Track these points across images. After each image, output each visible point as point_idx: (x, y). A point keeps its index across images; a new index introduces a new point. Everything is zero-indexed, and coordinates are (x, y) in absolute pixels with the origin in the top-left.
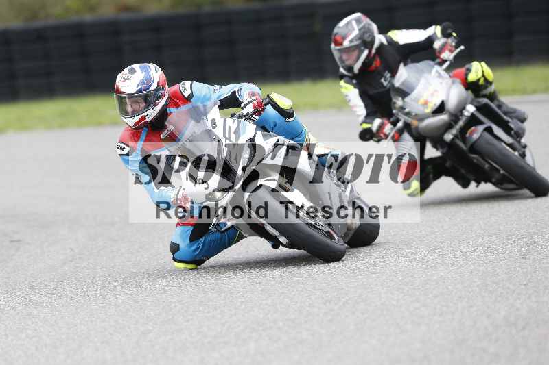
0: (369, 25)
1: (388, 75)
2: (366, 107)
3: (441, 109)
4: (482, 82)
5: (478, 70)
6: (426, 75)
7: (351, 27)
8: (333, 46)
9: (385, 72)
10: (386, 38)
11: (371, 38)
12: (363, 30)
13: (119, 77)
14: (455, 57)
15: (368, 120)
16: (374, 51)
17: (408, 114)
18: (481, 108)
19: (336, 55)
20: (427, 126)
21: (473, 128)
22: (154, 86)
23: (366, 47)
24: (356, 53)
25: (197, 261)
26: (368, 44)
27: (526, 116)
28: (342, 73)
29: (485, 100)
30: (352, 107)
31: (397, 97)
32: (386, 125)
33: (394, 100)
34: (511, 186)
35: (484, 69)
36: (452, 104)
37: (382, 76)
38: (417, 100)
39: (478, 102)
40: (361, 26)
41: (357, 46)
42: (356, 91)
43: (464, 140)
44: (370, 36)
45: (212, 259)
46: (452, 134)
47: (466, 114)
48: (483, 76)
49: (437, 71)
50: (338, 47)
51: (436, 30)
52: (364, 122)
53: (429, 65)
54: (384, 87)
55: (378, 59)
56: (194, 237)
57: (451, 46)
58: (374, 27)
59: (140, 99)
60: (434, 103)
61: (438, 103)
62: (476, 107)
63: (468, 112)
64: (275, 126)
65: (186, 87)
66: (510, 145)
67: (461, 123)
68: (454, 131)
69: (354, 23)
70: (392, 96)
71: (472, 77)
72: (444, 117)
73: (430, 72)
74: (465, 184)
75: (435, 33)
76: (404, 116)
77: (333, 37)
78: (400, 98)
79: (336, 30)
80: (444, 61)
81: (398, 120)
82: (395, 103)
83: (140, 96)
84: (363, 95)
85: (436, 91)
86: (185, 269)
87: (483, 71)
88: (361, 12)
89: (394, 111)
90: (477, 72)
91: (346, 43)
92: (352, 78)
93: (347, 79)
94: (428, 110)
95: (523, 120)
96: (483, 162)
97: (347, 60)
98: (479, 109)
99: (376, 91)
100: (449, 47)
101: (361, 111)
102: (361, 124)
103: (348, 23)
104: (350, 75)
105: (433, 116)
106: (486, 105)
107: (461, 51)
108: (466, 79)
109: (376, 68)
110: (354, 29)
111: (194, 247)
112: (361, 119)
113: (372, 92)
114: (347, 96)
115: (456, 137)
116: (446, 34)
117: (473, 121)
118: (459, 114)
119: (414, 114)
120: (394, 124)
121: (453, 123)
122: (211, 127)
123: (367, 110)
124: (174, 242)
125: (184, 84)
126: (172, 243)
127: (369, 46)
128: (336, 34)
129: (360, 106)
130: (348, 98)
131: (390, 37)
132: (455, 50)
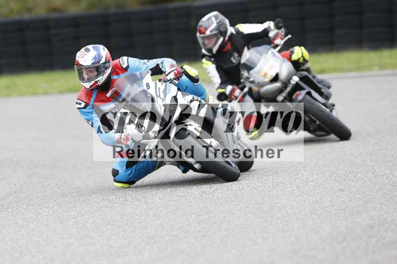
0: (223, 20)
1: (236, 55)
2: (221, 77)
3: (276, 79)
4: (301, 60)
5: (299, 52)
6: (265, 55)
7: (211, 21)
8: (198, 34)
9: (233, 53)
10: (235, 29)
11: (225, 29)
12: (219, 24)
13: (78, 54)
14: (285, 43)
15: (222, 87)
16: (227, 38)
17: (252, 82)
18: (302, 79)
19: (200, 41)
20: (266, 90)
21: (298, 92)
22: (103, 61)
23: (222, 36)
24: (214, 40)
25: (130, 182)
26: (223, 33)
27: (330, 85)
28: (203, 53)
29: (305, 73)
31: (244, 70)
32: (236, 90)
33: (242, 72)
34: (323, 133)
36: (283, 75)
37: (232, 56)
38: (259, 73)
39: (301, 75)
40: (218, 21)
41: (215, 35)
42: (214, 66)
43: (291, 101)
44: (224, 27)
46: (283, 97)
48: (303, 56)
49: (272, 52)
50: (202, 35)
51: (270, 24)
52: (219, 88)
53: (267, 48)
54: (233, 63)
55: (229, 44)
56: (128, 166)
57: (282, 35)
58: (227, 22)
59: (94, 69)
60: (271, 74)
61: (274, 75)
62: (299, 77)
63: (294, 81)
65: (124, 61)
66: (324, 104)
67: (289, 89)
68: (284, 94)
69: (213, 19)
70: (241, 69)
71: (295, 57)
72: (277, 85)
73: (267, 53)
75: (269, 27)
76: (249, 84)
77: (198, 28)
78: (246, 71)
79: (200, 23)
80: (277, 46)
81: (245, 87)
82: (242, 75)
83: (93, 67)
84: (219, 69)
85: (272, 66)
87: (302, 53)
88: (218, 11)
90: (298, 54)
91: (208, 33)
92: (211, 57)
93: (207, 57)
94: (267, 80)
95: (329, 87)
97: (208, 44)
99: (228, 66)
100: (280, 36)
101: (217, 80)
102: (217, 89)
103: (209, 18)
104: (209, 54)
105: (271, 84)
106: (306, 77)
107: (289, 39)
108: (291, 58)
109: (228, 49)
110: (213, 23)
111: (129, 172)
112: (217, 85)
113: (225, 67)
114: (207, 69)
115: (285, 98)
116: (278, 27)
117: (297, 87)
118: (288, 82)
119: (257, 82)
120: (242, 89)
121: (284, 89)
122: (146, 89)
123: (221, 80)
124: (115, 168)
125: (122, 59)
126: (113, 169)
127: (223, 34)
128: (201, 26)
129: (216, 77)
130: (208, 71)
131: (237, 28)
132: (284, 38)
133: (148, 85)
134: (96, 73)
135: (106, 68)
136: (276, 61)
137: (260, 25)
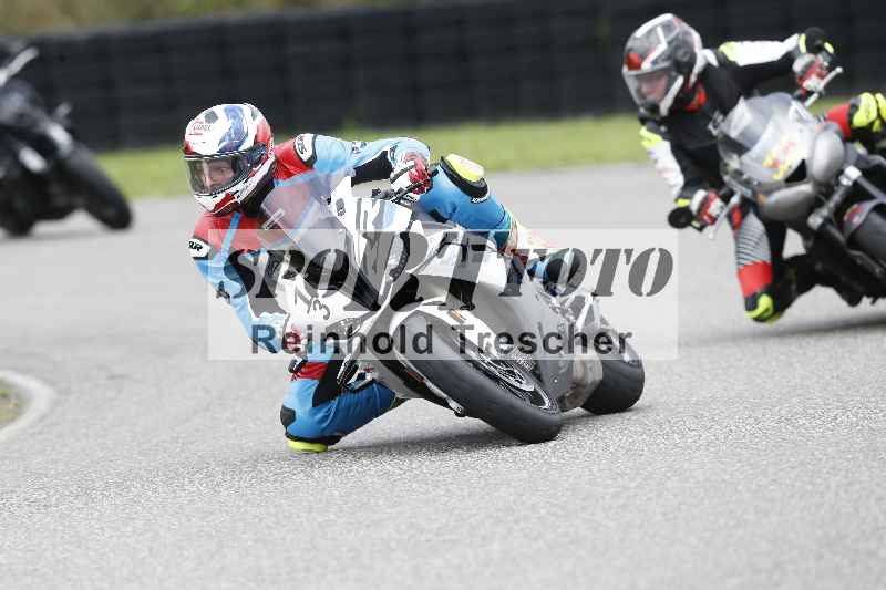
1: (719, 117)
2: (684, 170)
3: (800, 174)
4: (877, 127)
5: (870, 108)
7: (656, 37)
8: (625, 70)
9: (713, 112)
10: (717, 54)
11: (688, 55)
12: (674, 44)
13: (191, 126)
14: (827, 87)
15: (685, 194)
16: (693, 79)
17: (747, 183)
18: (870, 173)
19: (632, 85)
20: (777, 202)
21: (855, 206)
22: (248, 144)
23: (680, 72)
24: (663, 82)
25: (325, 439)
26: (683, 66)
29: (878, 159)
30: (660, 172)
31: (730, 154)
32: (712, 201)
33: (726, 160)
35: (881, 106)
36: (819, 165)
37: (710, 120)
38: (760, 160)
39: (868, 162)
40: (673, 35)
41: (664, 71)
42: (667, 145)
43: (841, 226)
44: (686, 53)
45: (349, 435)
46: (821, 217)
47: (845, 182)
48: (879, 116)
49: (797, 111)
50: (634, 73)
51: (797, 41)
52: (681, 196)
53: (784, 100)
54: (713, 137)
55: (702, 92)
56: (320, 399)
57: (821, 67)
58: (696, 38)
59: (224, 164)
60: (788, 163)
61: (795, 164)
62: (862, 170)
63: (848, 178)
64: (454, 210)
65: (305, 144)
67: (837, 198)
68: (825, 212)
69: (660, 31)
71: (860, 119)
72: (805, 188)
73: (785, 112)
74: (853, 300)
75: (797, 48)
76: (740, 187)
77: (625, 54)
78: (735, 156)
79: (630, 44)
80: (809, 93)
81: (732, 194)
82: (726, 165)
83: (224, 159)
84: (679, 151)
85: (792, 144)
86: (307, 452)
87: (878, 110)
88: (674, 13)
89: (726, 178)
90: (868, 112)
91: (646, 66)
92: (658, 123)
93: (651, 124)
94: (780, 176)
96: (872, 263)
97: (650, 93)
98: (866, 173)
99: (699, 145)
100: (818, 70)
101: (676, 178)
102: (676, 200)
103: (650, 32)
104: (655, 118)
105: (788, 187)
106: (879, 168)
107: (838, 76)
108: (850, 122)
109: (699, 106)
110: (659, 42)
111: (320, 416)
112: (676, 191)
113: (692, 146)
114: (651, 153)
115: (827, 221)
116: (814, 48)
117: (856, 194)
118: (833, 182)
119: (755, 182)
121: (823, 198)
122: (335, 214)
123: (685, 177)
124: (287, 406)
125: (301, 139)
126: (284, 407)
127: (685, 70)
128: (631, 50)
129: (673, 170)
130: (654, 156)
131: (723, 53)
132: (827, 74)
133: (341, 206)
134: (230, 174)
135: (256, 164)
136: (801, 131)
137: (777, 44)
